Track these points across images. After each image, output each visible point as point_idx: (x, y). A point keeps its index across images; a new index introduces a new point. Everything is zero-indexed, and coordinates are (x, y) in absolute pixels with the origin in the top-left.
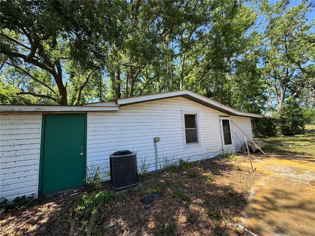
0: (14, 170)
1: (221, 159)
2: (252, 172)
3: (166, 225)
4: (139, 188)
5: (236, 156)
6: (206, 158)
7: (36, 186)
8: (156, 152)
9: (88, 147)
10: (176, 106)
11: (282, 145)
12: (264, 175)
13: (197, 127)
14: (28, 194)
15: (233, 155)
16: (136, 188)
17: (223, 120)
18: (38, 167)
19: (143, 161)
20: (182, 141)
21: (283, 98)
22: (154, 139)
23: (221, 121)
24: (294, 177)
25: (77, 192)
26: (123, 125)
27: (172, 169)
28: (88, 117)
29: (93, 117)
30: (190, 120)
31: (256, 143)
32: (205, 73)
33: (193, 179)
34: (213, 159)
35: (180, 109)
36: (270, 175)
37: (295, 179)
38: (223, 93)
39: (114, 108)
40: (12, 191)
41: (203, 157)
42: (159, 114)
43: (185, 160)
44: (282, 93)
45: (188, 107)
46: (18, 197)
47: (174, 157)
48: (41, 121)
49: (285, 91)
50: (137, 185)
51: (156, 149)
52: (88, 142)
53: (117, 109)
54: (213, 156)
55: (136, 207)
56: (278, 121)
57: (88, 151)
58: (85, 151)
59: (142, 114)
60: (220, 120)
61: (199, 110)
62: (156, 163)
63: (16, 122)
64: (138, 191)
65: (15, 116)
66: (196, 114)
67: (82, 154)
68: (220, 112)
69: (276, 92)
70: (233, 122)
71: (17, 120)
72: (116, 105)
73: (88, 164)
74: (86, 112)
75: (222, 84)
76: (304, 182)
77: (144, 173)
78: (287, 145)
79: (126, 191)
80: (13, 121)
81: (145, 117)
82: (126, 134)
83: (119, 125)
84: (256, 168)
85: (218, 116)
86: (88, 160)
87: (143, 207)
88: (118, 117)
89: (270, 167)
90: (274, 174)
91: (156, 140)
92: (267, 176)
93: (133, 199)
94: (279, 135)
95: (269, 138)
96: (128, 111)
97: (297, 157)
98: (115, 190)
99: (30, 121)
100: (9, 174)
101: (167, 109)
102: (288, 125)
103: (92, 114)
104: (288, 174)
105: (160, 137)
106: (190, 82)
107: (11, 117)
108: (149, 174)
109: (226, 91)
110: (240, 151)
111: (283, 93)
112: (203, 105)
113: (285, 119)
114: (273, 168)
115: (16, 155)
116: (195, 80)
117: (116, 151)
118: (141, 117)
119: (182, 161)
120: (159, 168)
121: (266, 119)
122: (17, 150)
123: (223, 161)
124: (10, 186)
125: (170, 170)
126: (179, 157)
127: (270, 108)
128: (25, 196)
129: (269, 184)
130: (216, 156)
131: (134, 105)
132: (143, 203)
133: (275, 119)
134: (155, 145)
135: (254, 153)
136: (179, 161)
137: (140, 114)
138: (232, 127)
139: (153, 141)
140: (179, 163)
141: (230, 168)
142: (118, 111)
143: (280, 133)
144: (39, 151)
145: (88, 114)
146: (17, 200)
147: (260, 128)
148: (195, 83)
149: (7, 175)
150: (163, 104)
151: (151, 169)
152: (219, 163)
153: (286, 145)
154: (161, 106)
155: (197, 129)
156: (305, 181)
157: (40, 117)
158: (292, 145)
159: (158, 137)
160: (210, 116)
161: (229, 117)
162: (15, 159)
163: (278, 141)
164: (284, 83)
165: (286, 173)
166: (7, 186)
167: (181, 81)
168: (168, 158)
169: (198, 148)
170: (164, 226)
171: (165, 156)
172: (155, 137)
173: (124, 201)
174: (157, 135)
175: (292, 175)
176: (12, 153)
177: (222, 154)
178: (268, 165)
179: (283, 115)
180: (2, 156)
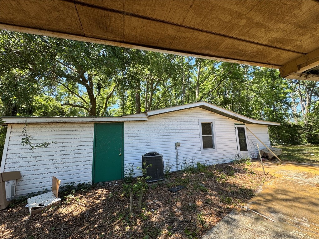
0: (77, 164)
1: (237, 163)
2: (263, 175)
3: (190, 204)
4: (166, 182)
5: (251, 162)
6: (221, 162)
7: (90, 177)
8: (177, 155)
9: (125, 149)
10: (194, 116)
11: (303, 154)
12: (276, 178)
13: (213, 134)
14: (86, 182)
15: (248, 161)
16: (164, 182)
17: (238, 128)
18: (91, 163)
19: (167, 162)
20: (199, 146)
21: (309, 103)
22: (175, 144)
23: (237, 129)
24: (303, 180)
25: (118, 183)
26: (151, 132)
27: (191, 170)
28: (125, 126)
29: (128, 125)
30: (207, 128)
31: (273, 151)
32: (221, 81)
33: (209, 178)
34: (229, 163)
35: (198, 118)
36: (280, 178)
37: (303, 181)
38: (241, 100)
39: (144, 118)
40: (76, 179)
41: (219, 162)
42: (179, 123)
43: (203, 163)
44: (307, 98)
45: (205, 116)
46: (80, 183)
47: (193, 160)
48: (93, 129)
49: (311, 96)
50: (164, 180)
51: (177, 153)
52: (125, 145)
53: (146, 119)
54: (229, 161)
55: (166, 194)
56: (304, 129)
57: (125, 152)
58: (122, 152)
59: (165, 123)
60: (235, 128)
61: (215, 119)
62: (177, 165)
63: (78, 129)
64: (165, 184)
65: (78, 125)
66: (212, 123)
67: (120, 154)
68: (235, 120)
69: (300, 97)
70: (248, 130)
71: (79, 128)
72: (146, 116)
73: (125, 162)
74: (123, 122)
75: (240, 91)
76: (310, 184)
77: (168, 172)
78: (310, 154)
79: (156, 183)
80: (76, 128)
81: (168, 125)
82: (153, 140)
83: (147, 132)
84: (268, 172)
85: (234, 124)
86: (125, 159)
87: (171, 194)
88: (147, 126)
89: (283, 172)
90: (285, 177)
91: (177, 145)
92: (277, 178)
93: (163, 189)
94: (305, 143)
95: (292, 146)
96: (154, 120)
97: (314, 165)
98: (148, 182)
99: (87, 128)
100: (74, 166)
101: (186, 118)
102: (315, 133)
103: (127, 123)
104: (298, 178)
105: (180, 142)
106: (206, 90)
107: (75, 126)
108: (171, 174)
109: (243, 98)
110: (257, 158)
111: (309, 98)
112: (218, 114)
113: (311, 126)
114: (285, 172)
115: (78, 153)
116: (211, 88)
117: (146, 153)
118: (164, 125)
119: (200, 164)
120: (179, 169)
121: (290, 126)
122: (79, 150)
123: (238, 166)
124: (75, 175)
125: (190, 171)
126: (197, 161)
127: (294, 115)
128: (84, 183)
129: (277, 184)
130: (231, 161)
131: (158, 115)
132: (170, 191)
133: (300, 127)
134: (176, 149)
135: (270, 160)
136: (197, 164)
137: (164, 123)
138: (248, 135)
139: (174, 145)
140: (197, 166)
141: (244, 171)
142: (146, 120)
143: (306, 141)
144: (92, 151)
145: (125, 123)
146: (79, 185)
147: (282, 135)
148: (211, 91)
149: (73, 167)
150: (182, 114)
151: (173, 170)
152: (234, 167)
153: (307, 154)
154: (181, 115)
155: (213, 136)
156: (312, 183)
157: (93, 125)
158: (314, 154)
159: (178, 142)
160: (226, 124)
161: (244, 125)
162: (78, 156)
163: (302, 150)
164: (309, 88)
165: (296, 177)
166: (73, 175)
167: (197, 89)
168: (187, 161)
169: (215, 153)
170: (189, 205)
171: (185, 159)
172: (176, 142)
173: (156, 190)
174: (177, 141)
175: (301, 178)
176: (76, 152)
177: (238, 160)
178: (281, 170)
179: (309, 122)
180: (70, 153)
